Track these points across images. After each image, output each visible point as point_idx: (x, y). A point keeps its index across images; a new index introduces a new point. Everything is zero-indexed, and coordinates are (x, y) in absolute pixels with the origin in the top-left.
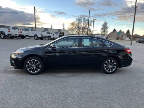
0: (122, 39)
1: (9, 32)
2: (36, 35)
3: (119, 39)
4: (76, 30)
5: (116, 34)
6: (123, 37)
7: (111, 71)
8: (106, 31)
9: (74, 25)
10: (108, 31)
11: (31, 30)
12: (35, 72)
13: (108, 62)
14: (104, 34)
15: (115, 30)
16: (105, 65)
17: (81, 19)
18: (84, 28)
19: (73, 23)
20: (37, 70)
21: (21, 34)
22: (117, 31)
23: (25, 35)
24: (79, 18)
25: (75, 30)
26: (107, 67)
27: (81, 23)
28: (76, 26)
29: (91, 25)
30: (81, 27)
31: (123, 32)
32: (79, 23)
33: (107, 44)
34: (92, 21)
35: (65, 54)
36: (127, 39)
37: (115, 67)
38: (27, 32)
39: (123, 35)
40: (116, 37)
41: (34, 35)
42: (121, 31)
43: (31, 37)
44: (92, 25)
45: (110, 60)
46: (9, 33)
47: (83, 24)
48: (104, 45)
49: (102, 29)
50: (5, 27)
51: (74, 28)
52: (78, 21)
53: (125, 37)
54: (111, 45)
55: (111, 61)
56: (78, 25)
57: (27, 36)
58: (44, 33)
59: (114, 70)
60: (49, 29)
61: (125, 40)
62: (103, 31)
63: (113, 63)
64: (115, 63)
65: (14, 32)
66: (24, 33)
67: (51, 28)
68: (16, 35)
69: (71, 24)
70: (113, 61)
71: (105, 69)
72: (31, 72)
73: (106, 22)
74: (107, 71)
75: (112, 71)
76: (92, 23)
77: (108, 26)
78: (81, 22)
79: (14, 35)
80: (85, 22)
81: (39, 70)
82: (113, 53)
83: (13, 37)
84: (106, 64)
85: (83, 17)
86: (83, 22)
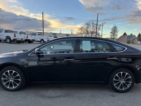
0: (133, 43)
1: (15, 36)
2: (42, 40)
3: (130, 43)
4: (85, 35)
5: (126, 38)
6: (135, 41)
7: (123, 89)
8: (116, 35)
9: (83, 30)
10: (118, 34)
11: (38, 35)
12: (14, 88)
13: (118, 74)
14: (114, 38)
15: (125, 34)
16: (114, 80)
17: (90, 23)
18: (93, 33)
19: (81, 28)
20: (15, 85)
21: (27, 39)
22: (128, 35)
23: (31, 40)
24: (87, 23)
25: (83, 34)
26: (117, 82)
27: (90, 28)
28: (85, 31)
29: (99, 29)
30: (89, 32)
31: (135, 36)
32: (87, 27)
33: (117, 48)
34: (100, 25)
35: (55, 62)
36: (138, 43)
37: (131, 82)
38: (33, 36)
39: (134, 39)
40: (127, 41)
41: (41, 39)
42: (132, 34)
43: (37, 41)
44: (101, 29)
45: (122, 73)
46: (15, 38)
47: (92, 28)
48: (114, 50)
49: (111, 33)
50: (12, 32)
51: (82, 32)
52: (86, 25)
53: (136, 41)
54: (123, 50)
55: (124, 74)
56: (87, 29)
57: (34, 40)
58: (50, 37)
59: (128, 87)
60: (58, 34)
61: (136, 44)
62: (112, 35)
63: (127, 76)
64: (130, 77)
65: (19, 37)
66: (30, 38)
67: (60, 33)
68: (22, 39)
69: (80, 28)
70: (127, 74)
71: (115, 85)
72: (8, 87)
73: (116, 26)
74: (118, 88)
75: (126, 88)
76: (101, 27)
77: (118, 29)
78: (89, 26)
79: (20, 39)
80: (93, 26)
81: (18, 85)
82: (126, 61)
83: (19, 42)
84: (116, 78)
85: (91, 22)
86: (91, 26)
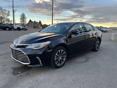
3: (36, 28)
5: (33, 23)
8: (25, 21)
10: (26, 21)
14: (23, 24)
36: (41, 28)
39: (38, 25)
40: (34, 26)
42: (35, 21)
49: (21, 19)
77: (26, 17)
80: (2, 12)
